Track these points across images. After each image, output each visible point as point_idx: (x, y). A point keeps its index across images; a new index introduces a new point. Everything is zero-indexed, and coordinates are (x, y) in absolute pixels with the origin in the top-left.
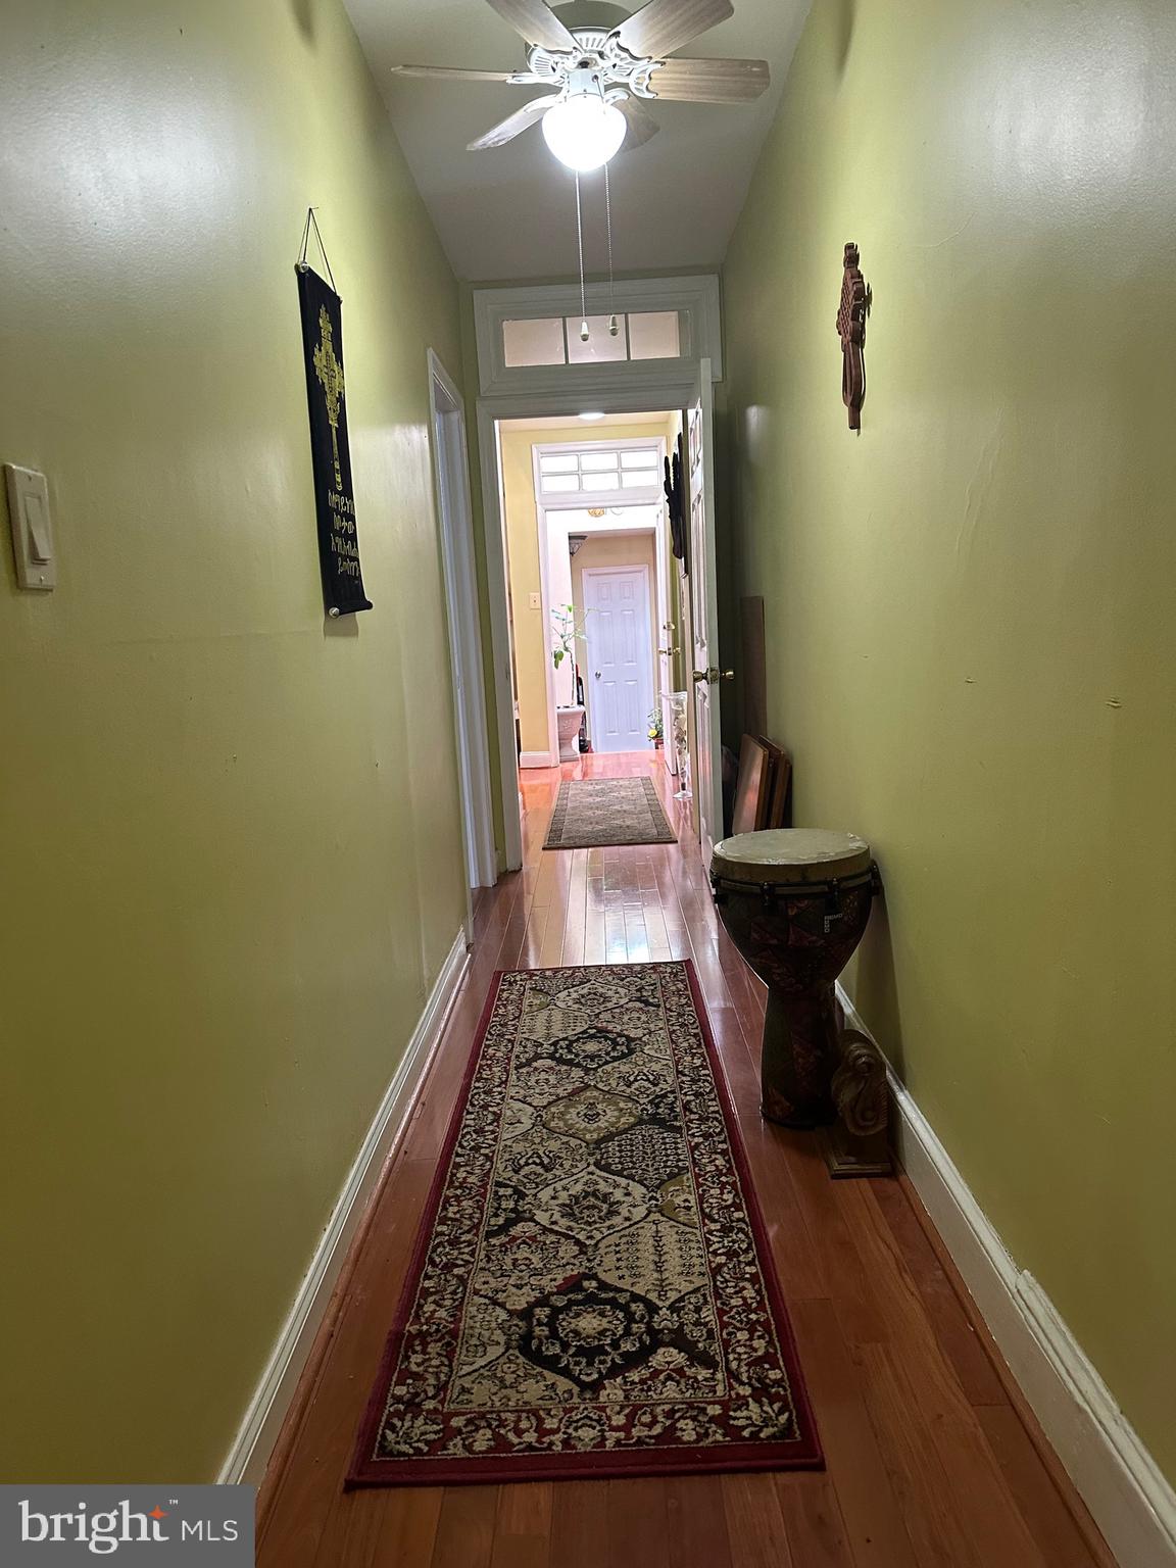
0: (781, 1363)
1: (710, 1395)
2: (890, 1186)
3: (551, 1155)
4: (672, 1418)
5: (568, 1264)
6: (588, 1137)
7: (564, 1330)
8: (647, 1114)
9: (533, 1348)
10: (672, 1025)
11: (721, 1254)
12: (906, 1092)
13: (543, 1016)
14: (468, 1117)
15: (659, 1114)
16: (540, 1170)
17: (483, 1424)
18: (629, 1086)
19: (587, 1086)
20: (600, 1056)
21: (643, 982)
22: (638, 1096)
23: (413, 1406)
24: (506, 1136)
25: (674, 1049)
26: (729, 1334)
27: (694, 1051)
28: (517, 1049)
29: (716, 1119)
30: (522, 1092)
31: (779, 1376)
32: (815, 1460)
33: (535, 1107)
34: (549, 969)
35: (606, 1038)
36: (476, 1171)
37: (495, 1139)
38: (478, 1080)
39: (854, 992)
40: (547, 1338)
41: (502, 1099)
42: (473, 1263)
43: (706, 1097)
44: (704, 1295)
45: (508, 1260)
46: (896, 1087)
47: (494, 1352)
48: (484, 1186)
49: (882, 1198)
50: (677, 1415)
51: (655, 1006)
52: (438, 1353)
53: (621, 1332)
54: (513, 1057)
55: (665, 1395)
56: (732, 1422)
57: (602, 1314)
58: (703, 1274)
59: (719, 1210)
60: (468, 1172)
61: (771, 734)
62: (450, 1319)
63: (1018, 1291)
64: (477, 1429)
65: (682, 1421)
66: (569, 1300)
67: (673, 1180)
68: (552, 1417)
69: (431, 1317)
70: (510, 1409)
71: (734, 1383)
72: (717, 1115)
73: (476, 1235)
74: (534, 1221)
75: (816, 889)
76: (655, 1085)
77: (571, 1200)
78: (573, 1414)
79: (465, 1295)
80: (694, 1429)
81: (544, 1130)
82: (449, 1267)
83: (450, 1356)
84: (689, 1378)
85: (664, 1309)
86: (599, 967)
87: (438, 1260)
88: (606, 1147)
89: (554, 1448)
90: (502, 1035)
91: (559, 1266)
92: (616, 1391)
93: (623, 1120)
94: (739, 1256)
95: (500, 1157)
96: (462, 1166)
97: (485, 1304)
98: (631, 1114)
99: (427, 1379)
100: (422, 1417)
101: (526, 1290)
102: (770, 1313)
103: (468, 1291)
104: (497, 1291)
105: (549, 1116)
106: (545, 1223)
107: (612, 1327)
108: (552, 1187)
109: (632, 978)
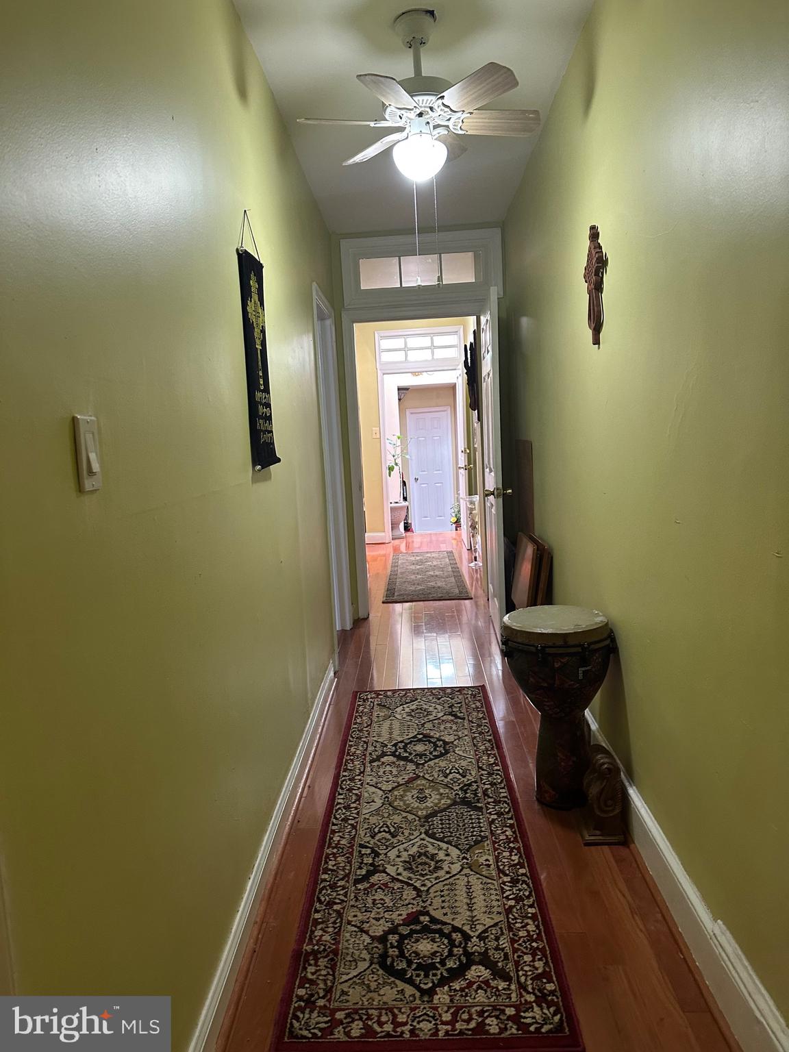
0: (554, 979)
1: (507, 1000)
2: (623, 851)
3: (396, 826)
4: (483, 1016)
5: (409, 904)
6: (420, 813)
7: (408, 951)
8: (459, 798)
9: (388, 963)
10: (474, 733)
11: (511, 899)
12: (634, 788)
13: (386, 724)
14: (340, 797)
15: (467, 798)
16: (388, 836)
17: (357, 1017)
18: (446, 777)
19: (418, 777)
20: (425, 755)
21: (453, 701)
22: (452, 784)
23: (310, 1003)
24: (365, 811)
25: (476, 751)
26: (519, 957)
27: (489, 752)
28: (371, 749)
29: (505, 802)
30: (374, 779)
31: (553, 988)
32: (579, 1049)
33: (384, 791)
34: (389, 690)
35: (430, 742)
36: (346, 836)
37: (358, 813)
38: (345, 771)
39: (598, 719)
40: (397, 957)
41: (362, 784)
42: (346, 901)
43: (498, 786)
44: (501, 928)
45: (370, 900)
46: (627, 784)
47: (363, 966)
48: (352, 847)
49: (619, 861)
50: (486, 1014)
51: (461, 719)
52: (325, 966)
53: (446, 954)
54: (368, 755)
55: (478, 999)
56: (522, 1020)
57: (433, 940)
58: (500, 913)
59: (509, 867)
60: (341, 837)
61: (537, 533)
62: (333, 942)
63: (714, 934)
64: (353, 1021)
65: (489, 1019)
66: (411, 929)
67: (477, 846)
68: (403, 1013)
69: (320, 940)
70: (375, 1007)
71: (523, 992)
72: (506, 800)
73: (347, 881)
74: (386, 873)
75: (573, 650)
76: (464, 777)
77: (410, 858)
78: (416, 1011)
79: (341, 924)
80: (497, 1025)
81: (391, 808)
82: (330, 904)
83: (333, 968)
84: (493, 988)
85: (475, 938)
86: (423, 689)
87: (323, 899)
88: (432, 821)
89: (404, 1035)
90: (359, 738)
91: (403, 905)
92: (444, 996)
93: (443, 802)
94: (523, 900)
95: (361, 826)
96: (336, 832)
97: (355, 931)
98: (448, 798)
99: (318, 984)
100: (316, 1011)
101: (382, 921)
102: (545, 941)
103: (344, 921)
104: (363, 922)
105: (393, 798)
106: (393, 874)
107: (440, 950)
108: (397, 849)
109: (445, 698)
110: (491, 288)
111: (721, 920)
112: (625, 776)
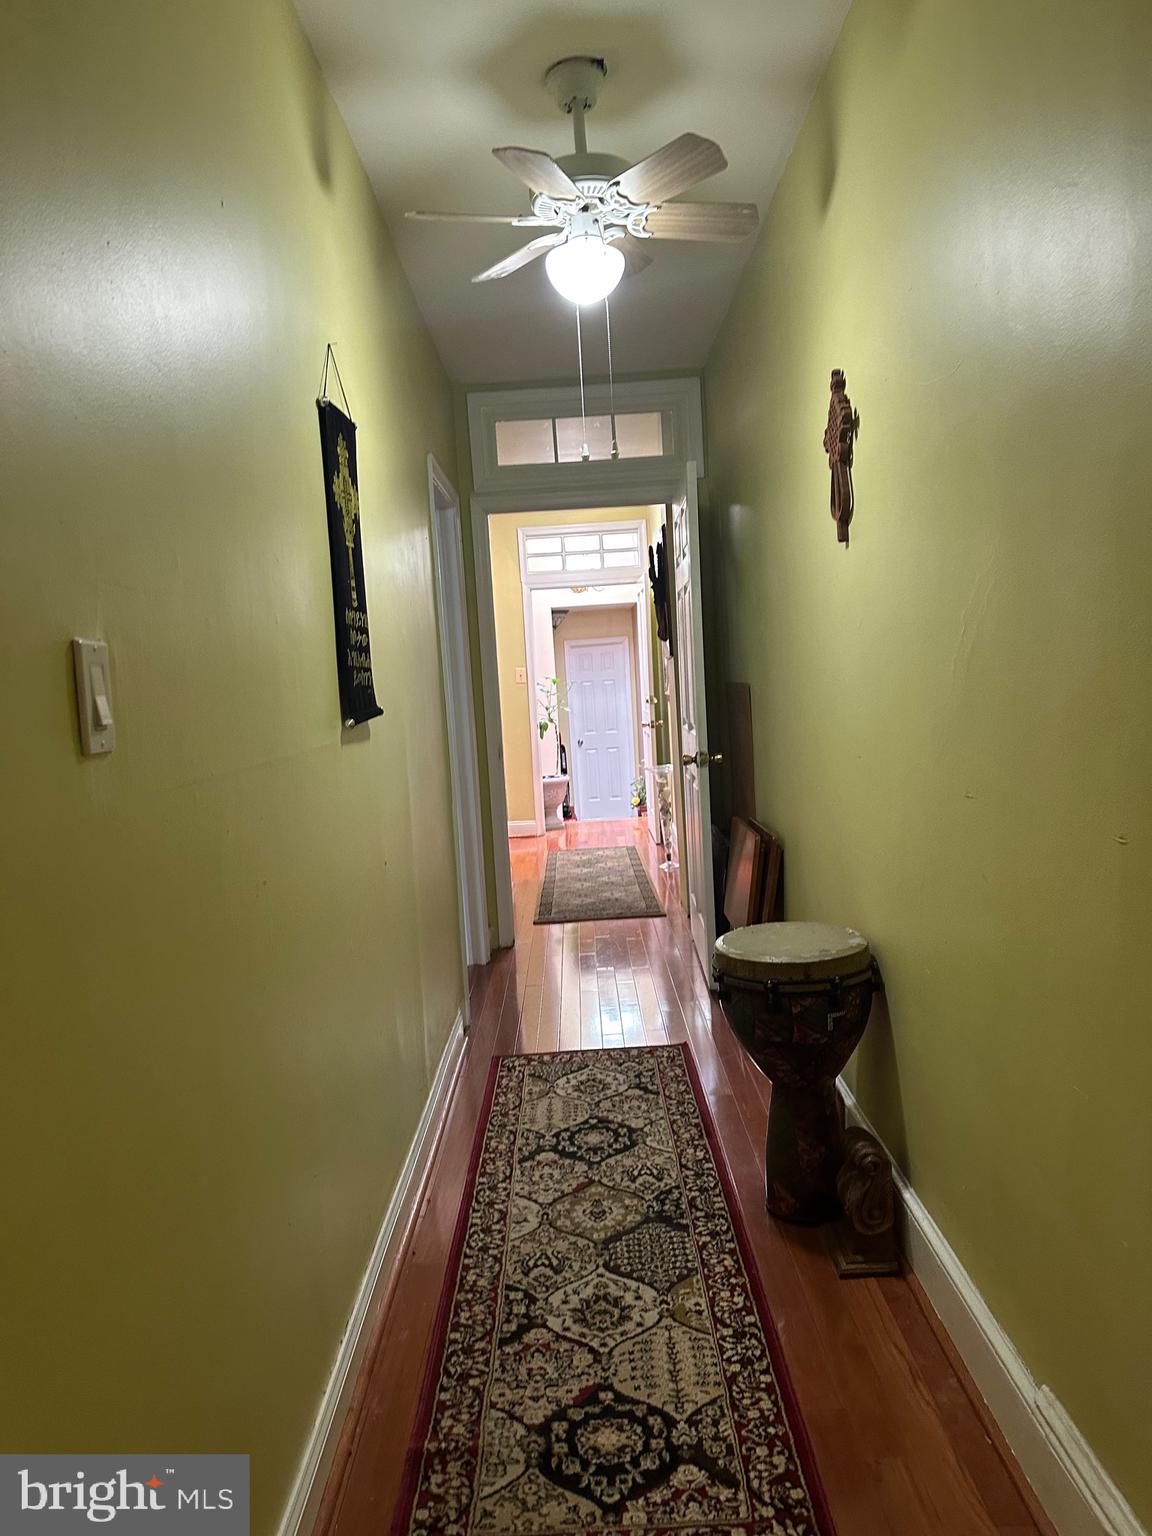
0: (803, 1481)
1: (734, 1517)
2: (896, 1285)
3: (560, 1256)
5: (583, 1373)
6: (595, 1236)
7: (583, 1446)
8: (653, 1212)
9: (553, 1466)
10: (673, 1114)
11: (735, 1362)
12: (912, 1190)
13: (543, 1104)
14: (475, 1215)
15: (665, 1211)
16: (549, 1272)
18: (633, 1181)
19: (591, 1182)
20: (603, 1148)
21: (641, 1067)
22: (643, 1192)
23: (435, 1531)
24: (513, 1236)
25: (676, 1141)
26: (748, 1450)
27: (696, 1143)
28: (520, 1141)
29: (722, 1216)
30: (527, 1188)
31: (801, 1496)
33: (541, 1205)
34: (546, 1054)
35: (608, 1129)
36: (486, 1274)
37: (503, 1239)
38: (482, 1176)
39: (854, 1089)
40: (567, 1455)
41: (508, 1195)
42: (488, 1373)
43: (711, 1192)
44: (721, 1407)
45: (523, 1370)
46: (900, 1184)
47: (514, 1471)
48: (495, 1289)
49: (892, 1300)
51: (654, 1093)
52: (457, 1473)
53: (640, 1449)
54: (516, 1150)
55: (689, 1517)
57: (620, 1429)
58: (719, 1384)
59: (730, 1314)
60: (478, 1275)
61: (760, 816)
62: (468, 1436)
63: (1038, 1407)
66: (586, 1413)
67: (683, 1283)
69: (449, 1433)
71: (757, 1504)
72: (724, 1213)
73: (490, 1342)
74: (546, 1327)
75: (820, 987)
76: (660, 1180)
77: (582, 1304)
79: (481, 1408)
81: (552, 1230)
82: (464, 1377)
83: (470, 1476)
84: (711, 1498)
85: (682, 1423)
86: (596, 1051)
87: (453, 1370)
88: (614, 1247)
91: (574, 1376)
92: (639, 1514)
93: (629, 1218)
94: (752, 1364)
95: (508, 1258)
96: (471, 1268)
97: (502, 1418)
98: (637, 1212)
99: (448, 1502)
101: (542, 1402)
102: (787, 1425)
103: (484, 1404)
104: (513, 1404)
105: (556, 1214)
106: (558, 1328)
107: (632, 1443)
108: (562, 1290)
109: (629, 1063)
110: (688, 464)
111: (1048, 1385)
112: (898, 1172)
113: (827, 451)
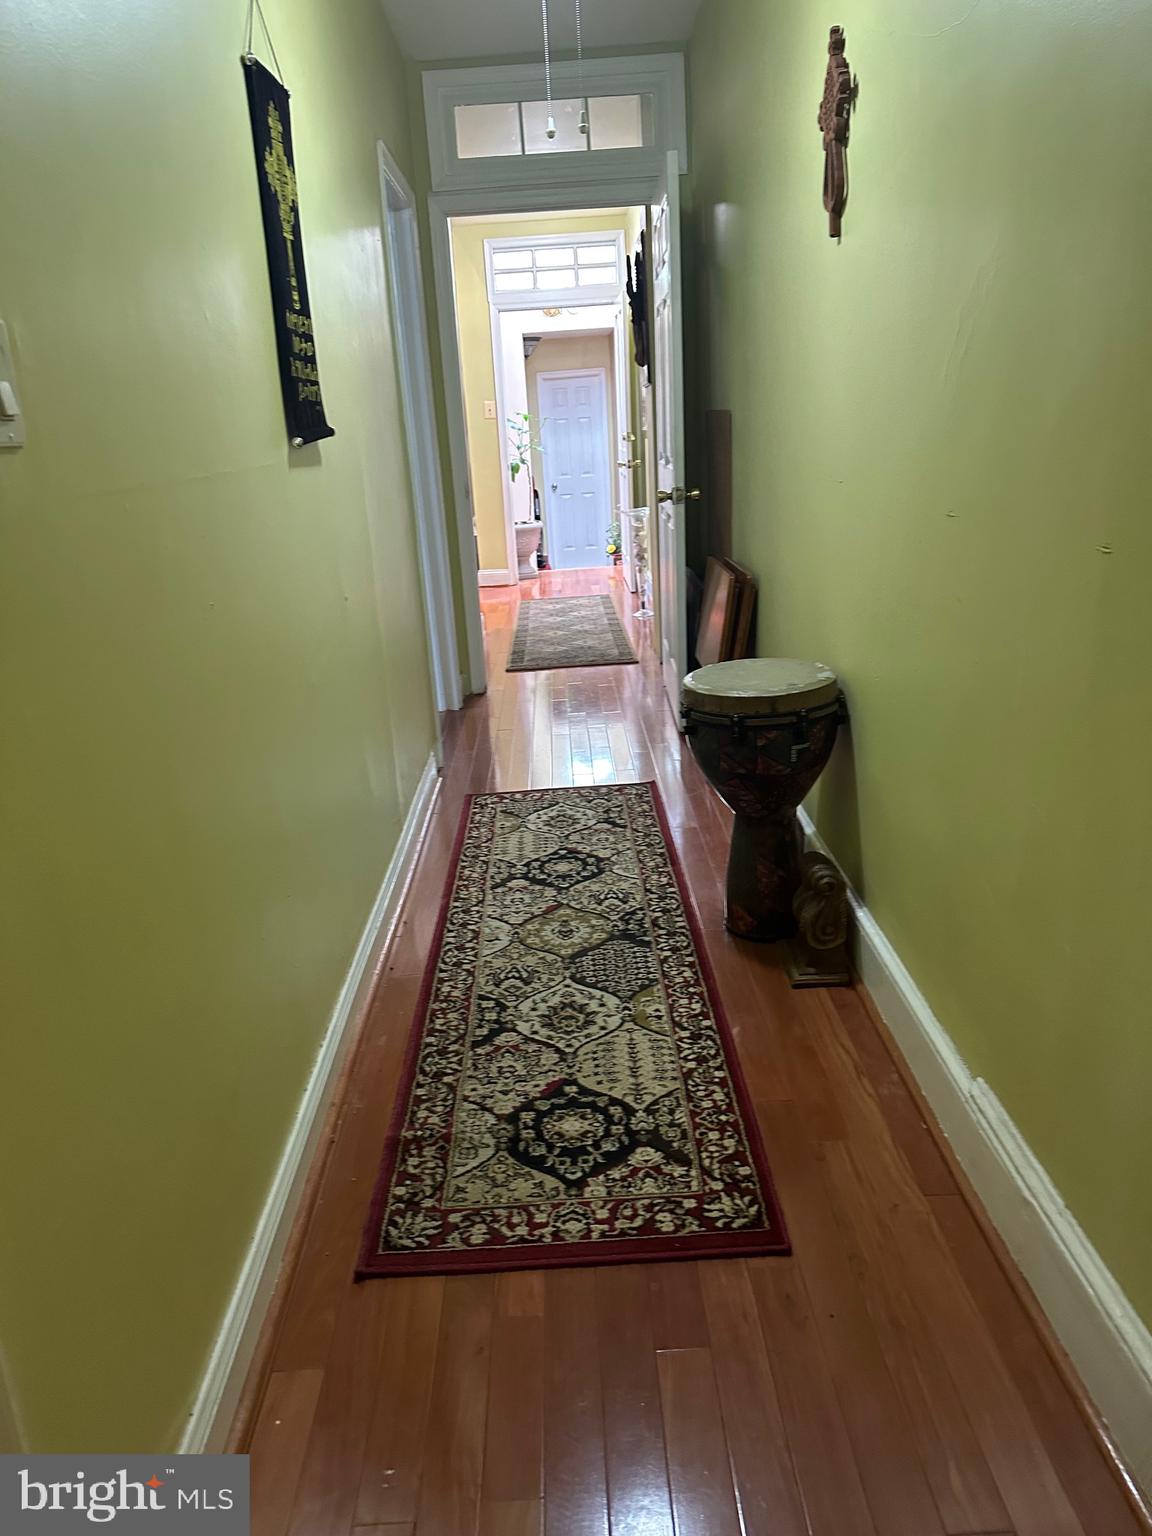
0: (750, 1160)
1: (686, 1190)
2: (846, 994)
3: (529, 969)
4: (652, 1212)
6: (563, 952)
7: (549, 1132)
8: (618, 930)
9: (521, 1149)
11: (691, 1060)
12: (865, 909)
13: (514, 838)
14: (449, 935)
15: (629, 930)
16: (519, 983)
17: (478, 1219)
18: (600, 904)
20: (570, 876)
21: (610, 804)
22: (608, 913)
23: (412, 1204)
24: (485, 952)
25: (642, 868)
26: (701, 1134)
27: (660, 870)
28: (492, 870)
29: (683, 934)
30: (499, 910)
31: (749, 1172)
32: (782, 1247)
33: (512, 925)
34: (518, 792)
35: (577, 859)
36: (459, 986)
37: (475, 956)
38: (456, 900)
39: (815, 818)
40: (533, 1140)
42: (461, 1071)
43: (673, 913)
45: (494, 1069)
46: (855, 905)
47: (485, 1154)
48: (467, 1000)
49: (841, 1006)
50: (657, 1208)
51: (621, 827)
52: (432, 1156)
53: (601, 1134)
54: (488, 878)
55: (645, 1190)
56: (707, 1214)
57: (583, 1117)
58: (675, 1079)
59: (688, 1018)
60: (453, 987)
61: (736, 557)
62: (443, 1125)
63: (972, 1096)
64: (472, 1226)
65: (661, 1214)
66: (552, 1104)
67: (644, 992)
68: (542, 1212)
69: (424, 1123)
70: (502, 1205)
71: (707, 1179)
72: (684, 930)
73: (462, 1045)
74: (516, 1031)
75: (786, 720)
76: (625, 903)
77: (550, 1011)
78: (561, 1209)
79: (454, 1101)
80: (672, 1221)
81: (522, 947)
82: (438, 1075)
83: (444, 1158)
84: (667, 1175)
85: (640, 1111)
86: (566, 789)
87: (428, 1069)
88: (581, 961)
89: (544, 1239)
90: (476, 857)
91: (541, 1073)
92: (599, 1188)
93: (595, 936)
94: (707, 1061)
95: (481, 972)
96: (446, 981)
97: (474, 1110)
98: (603, 931)
99: (424, 1180)
100: (421, 1215)
101: (511, 1095)
102: (738, 1113)
103: (458, 1097)
104: (484, 1097)
105: (526, 933)
106: (527, 1033)
107: (593, 1129)
108: (531, 999)
109: (599, 800)
110: (670, 156)
111: (982, 1077)
112: (852, 893)
113: (822, 129)
